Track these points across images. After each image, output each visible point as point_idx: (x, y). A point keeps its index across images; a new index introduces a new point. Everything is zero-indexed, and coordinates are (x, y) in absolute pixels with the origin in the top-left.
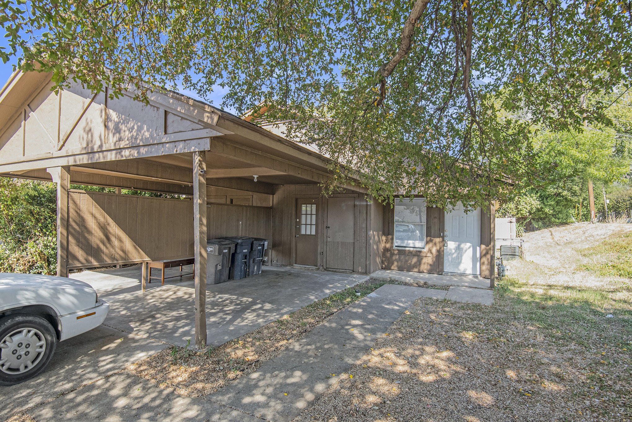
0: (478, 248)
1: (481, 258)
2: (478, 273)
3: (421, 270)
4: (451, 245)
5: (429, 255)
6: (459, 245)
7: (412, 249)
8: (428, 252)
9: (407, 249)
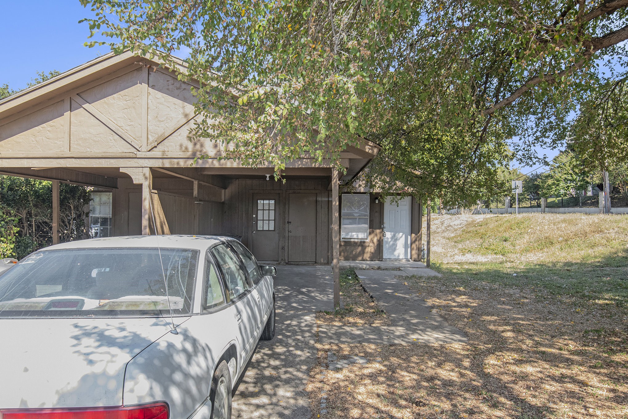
0: (409, 237)
1: (411, 244)
2: (409, 257)
3: (364, 258)
4: (388, 235)
5: (371, 244)
6: (394, 235)
7: (356, 240)
8: (370, 242)
9: (352, 240)
